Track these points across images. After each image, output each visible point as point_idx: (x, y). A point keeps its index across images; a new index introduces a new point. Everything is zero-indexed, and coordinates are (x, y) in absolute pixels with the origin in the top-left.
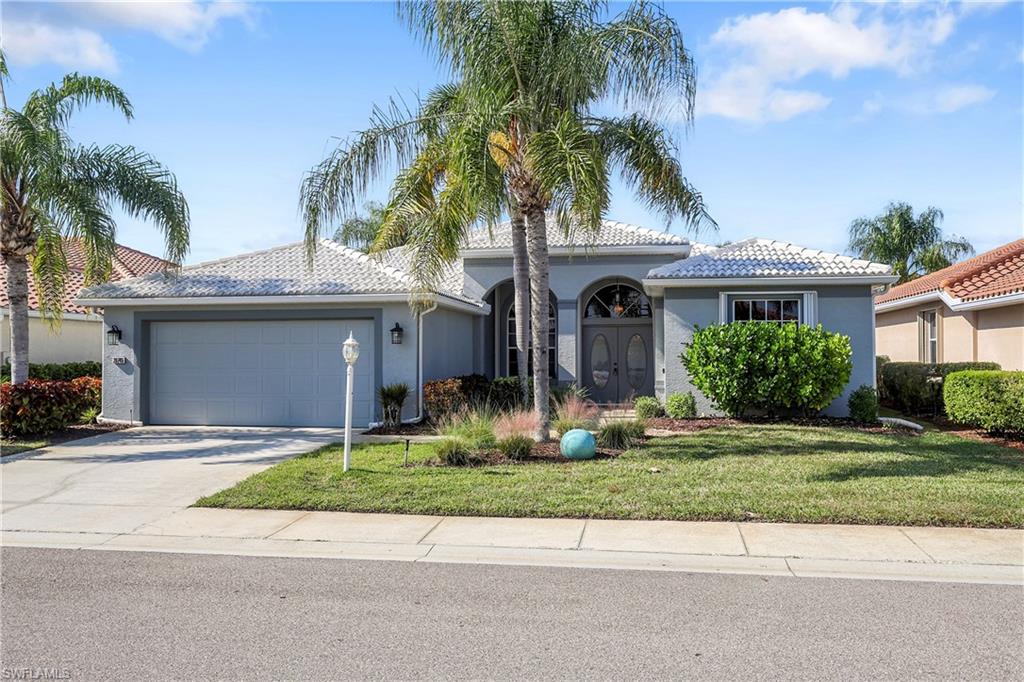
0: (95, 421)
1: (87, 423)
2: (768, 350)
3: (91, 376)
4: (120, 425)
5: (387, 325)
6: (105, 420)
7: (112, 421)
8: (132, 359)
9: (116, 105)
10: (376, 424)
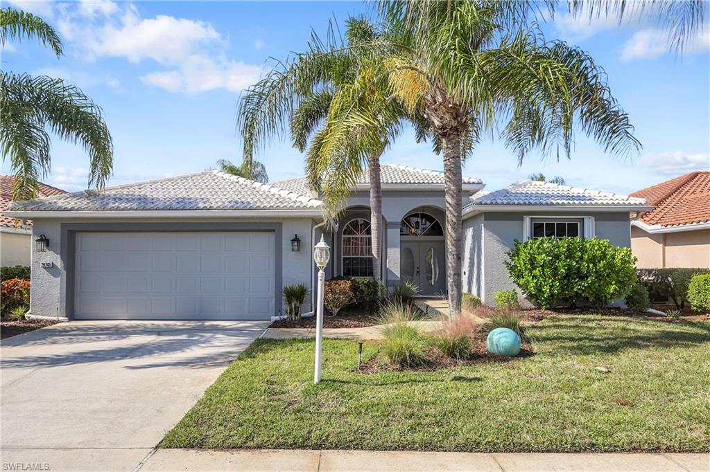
0: (23, 317)
1: (16, 320)
2: (581, 258)
3: (20, 277)
4: (47, 321)
5: (287, 236)
6: (33, 317)
7: (39, 317)
8: (59, 264)
9: (47, 43)
10: (277, 318)
